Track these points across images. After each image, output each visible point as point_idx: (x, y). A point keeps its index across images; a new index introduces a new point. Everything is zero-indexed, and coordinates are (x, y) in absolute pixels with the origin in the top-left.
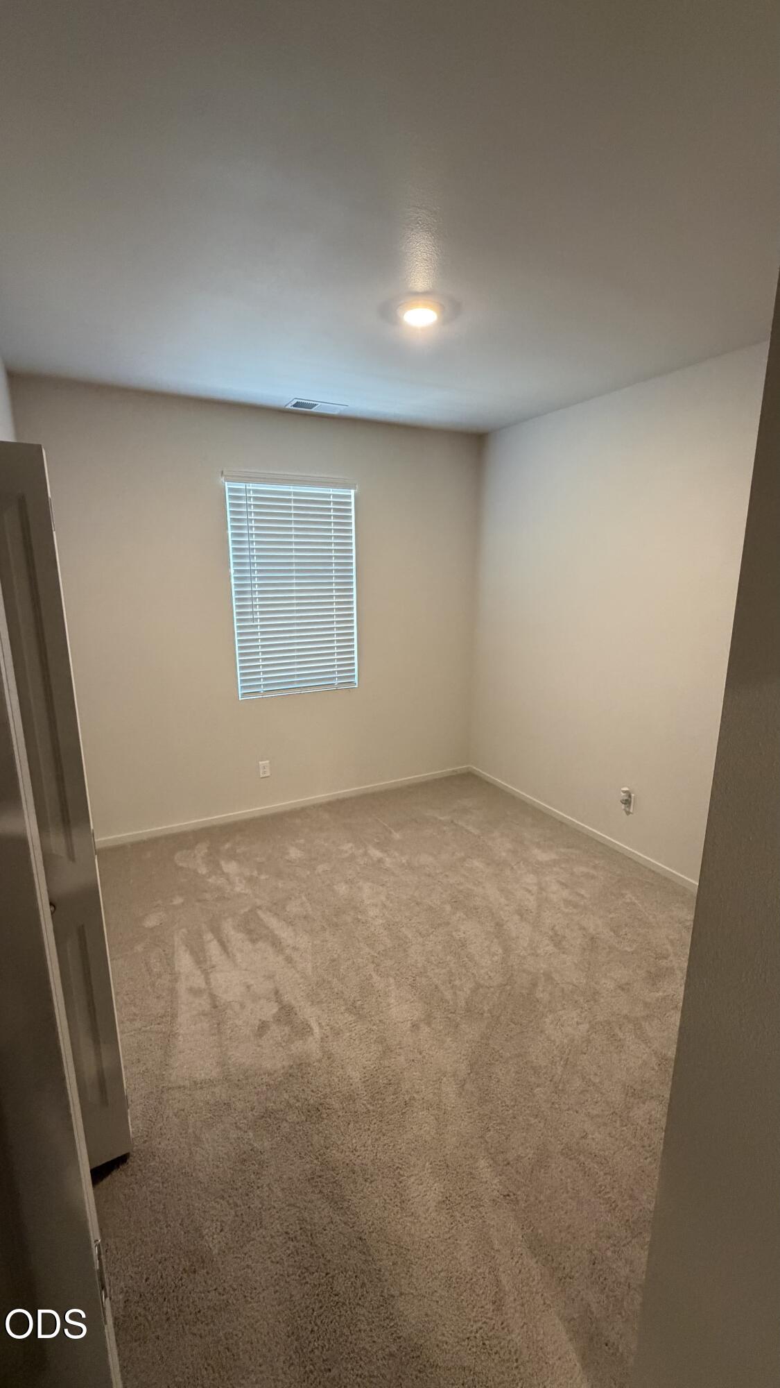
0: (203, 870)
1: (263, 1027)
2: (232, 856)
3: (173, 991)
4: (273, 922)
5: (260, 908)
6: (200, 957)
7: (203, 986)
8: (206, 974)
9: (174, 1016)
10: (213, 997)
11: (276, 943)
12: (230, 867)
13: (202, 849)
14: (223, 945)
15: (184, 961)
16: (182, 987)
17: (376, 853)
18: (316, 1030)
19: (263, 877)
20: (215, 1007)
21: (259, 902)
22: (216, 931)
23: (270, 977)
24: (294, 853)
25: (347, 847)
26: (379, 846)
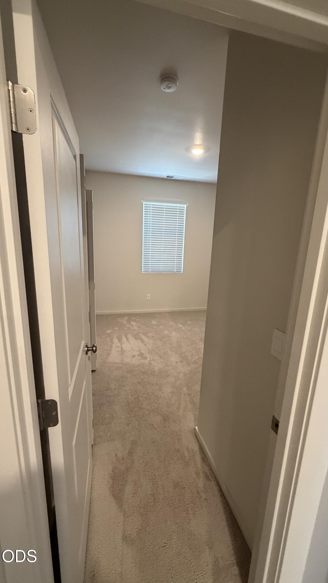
0: (125, 323)
1: (134, 356)
2: (134, 321)
3: (111, 346)
4: (143, 337)
5: (140, 333)
6: (120, 340)
7: (120, 346)
8: (121, 344)
9: (111, 350)
10: (122, 349)
11: (142, 341)
12: (133, 323)
13: (126, 318)
14: (127, 339)
15: (116, 340)
16: (114, 345)
17: (180, 326)
18: (148, 359)
19: (142, 327)
20: (122, 350)
21: (139, 332)
22: (126, 336)
23: (139, 347)
24: (154, 322)
25: (172, 323)
26: (182, 324)
